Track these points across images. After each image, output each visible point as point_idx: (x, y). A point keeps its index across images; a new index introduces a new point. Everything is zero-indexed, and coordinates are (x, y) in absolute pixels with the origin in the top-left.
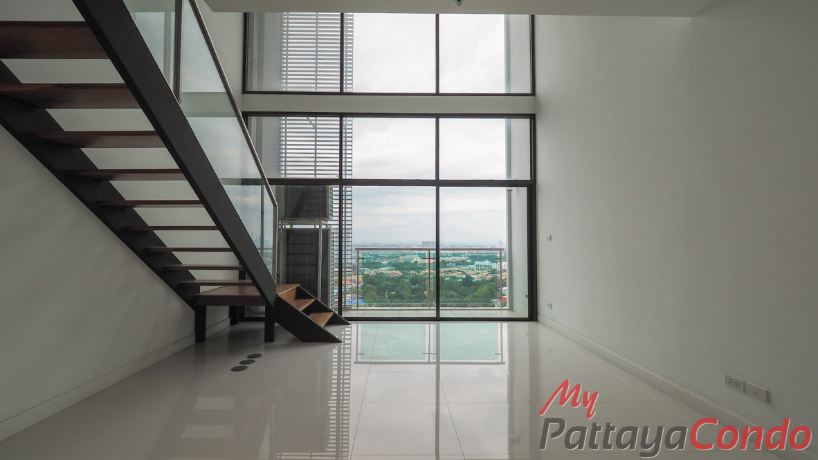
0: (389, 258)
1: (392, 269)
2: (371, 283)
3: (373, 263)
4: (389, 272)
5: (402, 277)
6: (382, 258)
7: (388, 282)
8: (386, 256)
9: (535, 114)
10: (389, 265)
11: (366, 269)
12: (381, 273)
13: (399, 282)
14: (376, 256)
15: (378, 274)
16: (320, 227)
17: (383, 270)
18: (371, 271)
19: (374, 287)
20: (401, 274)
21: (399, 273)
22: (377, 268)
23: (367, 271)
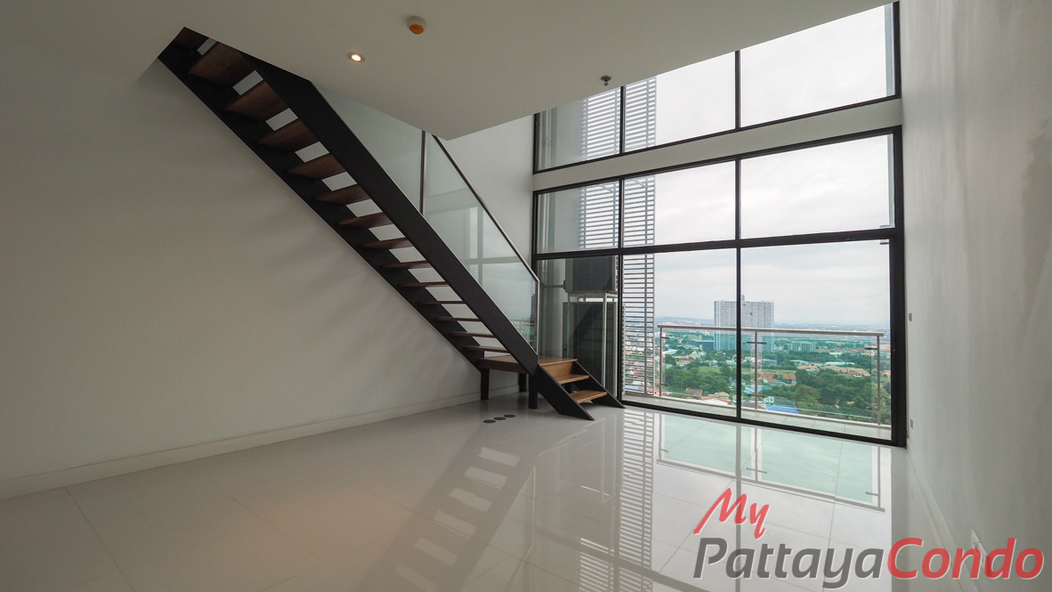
0: (843, 347)
1: (851, 366)
2: (810, 384)
3: (815, 354)
4: (844, 370)
5: (868, 379)
6: (831, 346)
7: (840, 386)
8: (839, 344)
9: (901, 126)
10: (843, 357)
11: (802, 362)
12: (828, 370)
13: (862, 387)
14: (821, 344)
15: (822, 371)
16: (604, 300)
17: (833, 365)
18: (810, 366)
19: (815, 390)
20: (867, 374)
21: (862, 373)
22: (822, 362)
23: (802, 365)
